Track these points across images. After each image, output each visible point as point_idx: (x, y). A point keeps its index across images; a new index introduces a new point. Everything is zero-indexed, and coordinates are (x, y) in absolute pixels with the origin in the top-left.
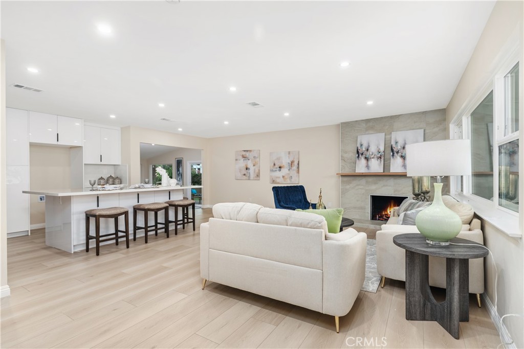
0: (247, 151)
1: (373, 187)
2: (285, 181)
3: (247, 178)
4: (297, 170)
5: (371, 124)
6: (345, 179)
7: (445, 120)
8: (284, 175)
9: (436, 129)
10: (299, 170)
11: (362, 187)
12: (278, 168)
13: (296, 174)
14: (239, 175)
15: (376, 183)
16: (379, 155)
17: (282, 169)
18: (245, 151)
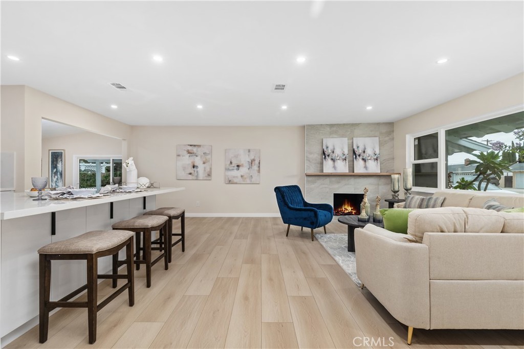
0: (195, 146)
1: (336, 186)
2: (244, 181)
3: (194, 178)
4: (258, 169)
5: (334, 129)
6: (310, 179)
7: (393, 131)
8: (242, 174)
9: (387, 139)
10: (259, 169)
11: (326, 186)
12: (236, 167)
13: (257, 173)
14: (183, 174)
15: (338, 182)
16: (344, 157)
17: (240, 168)
18: (191, 145)
